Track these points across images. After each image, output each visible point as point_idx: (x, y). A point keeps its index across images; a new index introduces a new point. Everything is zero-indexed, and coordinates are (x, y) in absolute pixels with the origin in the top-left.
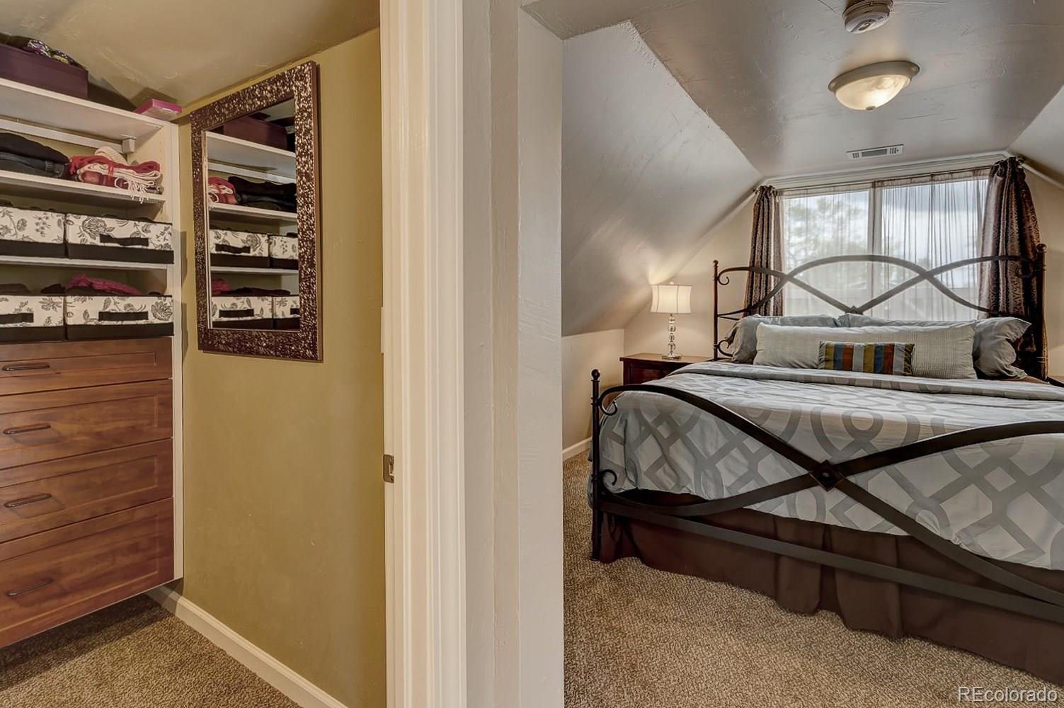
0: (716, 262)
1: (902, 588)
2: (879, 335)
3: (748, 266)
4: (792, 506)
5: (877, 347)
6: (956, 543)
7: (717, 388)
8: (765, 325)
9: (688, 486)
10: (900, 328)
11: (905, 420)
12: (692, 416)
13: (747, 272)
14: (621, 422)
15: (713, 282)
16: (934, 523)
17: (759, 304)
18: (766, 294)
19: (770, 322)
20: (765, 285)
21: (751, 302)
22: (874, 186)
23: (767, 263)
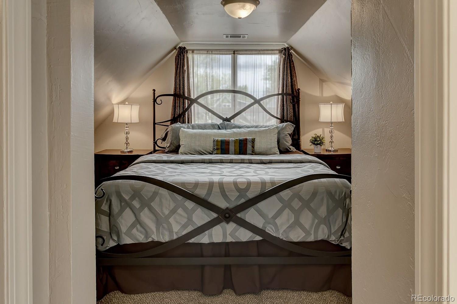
0: (154, 90)
1: (260, 266)
2: (240, 134)
3: (173, 93)
4: (210, 236)
5: (240, 140)
6: (281, 238)
7: (164, 172)
8: (184, 130)
9: (153, 236)
10: (249, 129)
11: (260, 181)
12: (154, 192)
13: (172, 97)
14: (107, 201)
15: (152, 103)
16: (273, 230)
17: (180, 116)
18: (183, 110)
19: (186, 127)
20: (182, 105)
21: (175, 115)
22: (234, 53)
23: (183, 92)
